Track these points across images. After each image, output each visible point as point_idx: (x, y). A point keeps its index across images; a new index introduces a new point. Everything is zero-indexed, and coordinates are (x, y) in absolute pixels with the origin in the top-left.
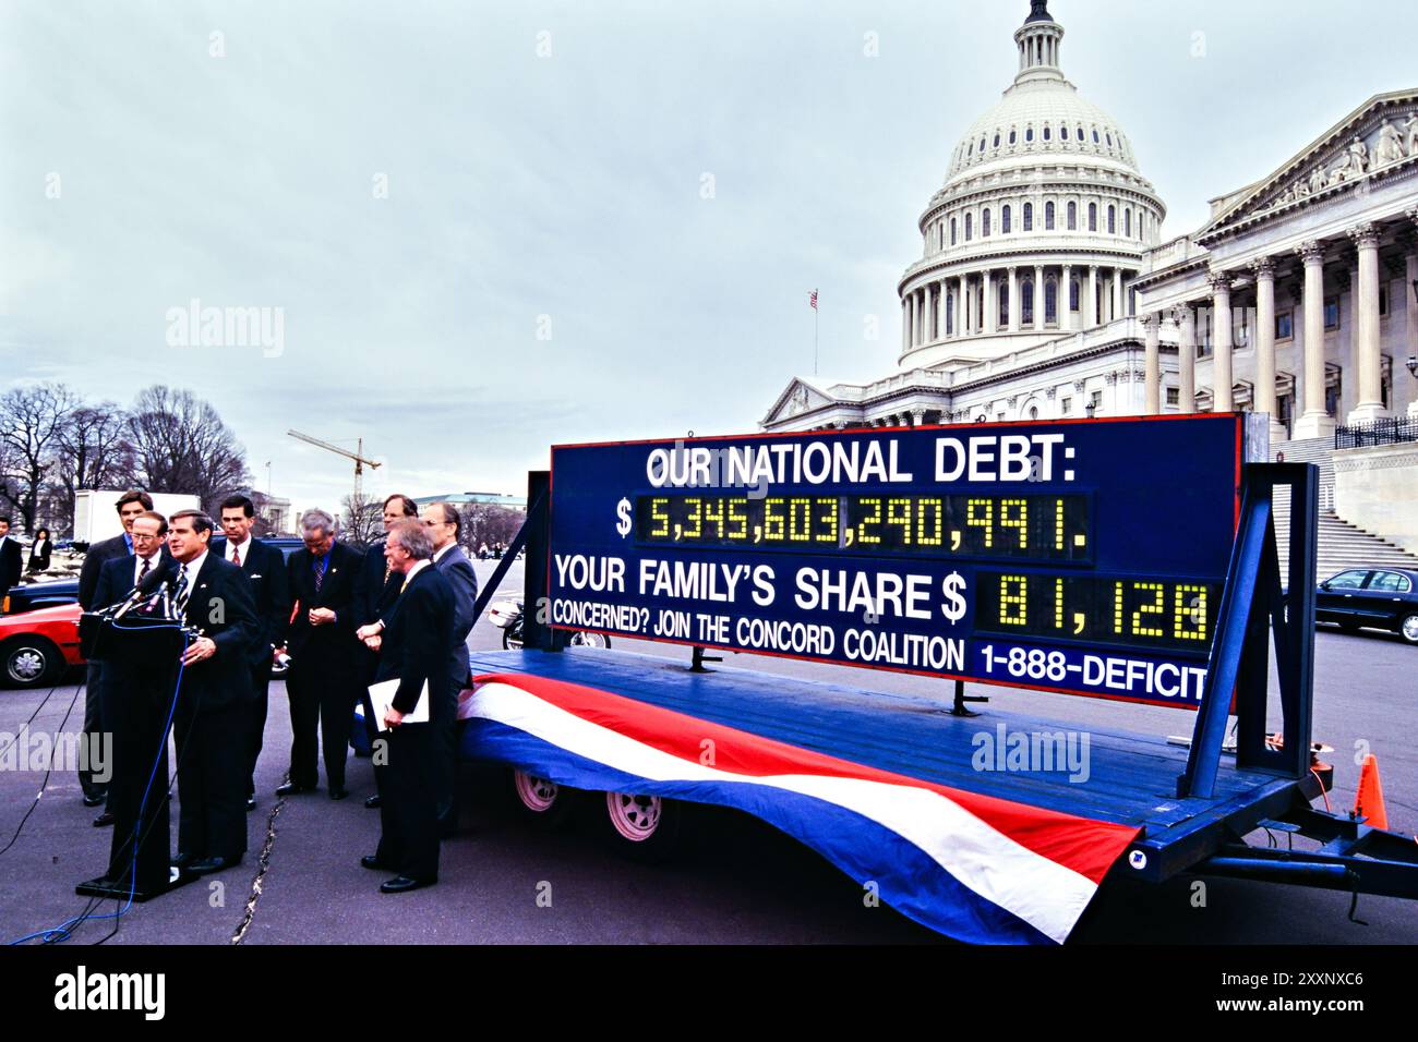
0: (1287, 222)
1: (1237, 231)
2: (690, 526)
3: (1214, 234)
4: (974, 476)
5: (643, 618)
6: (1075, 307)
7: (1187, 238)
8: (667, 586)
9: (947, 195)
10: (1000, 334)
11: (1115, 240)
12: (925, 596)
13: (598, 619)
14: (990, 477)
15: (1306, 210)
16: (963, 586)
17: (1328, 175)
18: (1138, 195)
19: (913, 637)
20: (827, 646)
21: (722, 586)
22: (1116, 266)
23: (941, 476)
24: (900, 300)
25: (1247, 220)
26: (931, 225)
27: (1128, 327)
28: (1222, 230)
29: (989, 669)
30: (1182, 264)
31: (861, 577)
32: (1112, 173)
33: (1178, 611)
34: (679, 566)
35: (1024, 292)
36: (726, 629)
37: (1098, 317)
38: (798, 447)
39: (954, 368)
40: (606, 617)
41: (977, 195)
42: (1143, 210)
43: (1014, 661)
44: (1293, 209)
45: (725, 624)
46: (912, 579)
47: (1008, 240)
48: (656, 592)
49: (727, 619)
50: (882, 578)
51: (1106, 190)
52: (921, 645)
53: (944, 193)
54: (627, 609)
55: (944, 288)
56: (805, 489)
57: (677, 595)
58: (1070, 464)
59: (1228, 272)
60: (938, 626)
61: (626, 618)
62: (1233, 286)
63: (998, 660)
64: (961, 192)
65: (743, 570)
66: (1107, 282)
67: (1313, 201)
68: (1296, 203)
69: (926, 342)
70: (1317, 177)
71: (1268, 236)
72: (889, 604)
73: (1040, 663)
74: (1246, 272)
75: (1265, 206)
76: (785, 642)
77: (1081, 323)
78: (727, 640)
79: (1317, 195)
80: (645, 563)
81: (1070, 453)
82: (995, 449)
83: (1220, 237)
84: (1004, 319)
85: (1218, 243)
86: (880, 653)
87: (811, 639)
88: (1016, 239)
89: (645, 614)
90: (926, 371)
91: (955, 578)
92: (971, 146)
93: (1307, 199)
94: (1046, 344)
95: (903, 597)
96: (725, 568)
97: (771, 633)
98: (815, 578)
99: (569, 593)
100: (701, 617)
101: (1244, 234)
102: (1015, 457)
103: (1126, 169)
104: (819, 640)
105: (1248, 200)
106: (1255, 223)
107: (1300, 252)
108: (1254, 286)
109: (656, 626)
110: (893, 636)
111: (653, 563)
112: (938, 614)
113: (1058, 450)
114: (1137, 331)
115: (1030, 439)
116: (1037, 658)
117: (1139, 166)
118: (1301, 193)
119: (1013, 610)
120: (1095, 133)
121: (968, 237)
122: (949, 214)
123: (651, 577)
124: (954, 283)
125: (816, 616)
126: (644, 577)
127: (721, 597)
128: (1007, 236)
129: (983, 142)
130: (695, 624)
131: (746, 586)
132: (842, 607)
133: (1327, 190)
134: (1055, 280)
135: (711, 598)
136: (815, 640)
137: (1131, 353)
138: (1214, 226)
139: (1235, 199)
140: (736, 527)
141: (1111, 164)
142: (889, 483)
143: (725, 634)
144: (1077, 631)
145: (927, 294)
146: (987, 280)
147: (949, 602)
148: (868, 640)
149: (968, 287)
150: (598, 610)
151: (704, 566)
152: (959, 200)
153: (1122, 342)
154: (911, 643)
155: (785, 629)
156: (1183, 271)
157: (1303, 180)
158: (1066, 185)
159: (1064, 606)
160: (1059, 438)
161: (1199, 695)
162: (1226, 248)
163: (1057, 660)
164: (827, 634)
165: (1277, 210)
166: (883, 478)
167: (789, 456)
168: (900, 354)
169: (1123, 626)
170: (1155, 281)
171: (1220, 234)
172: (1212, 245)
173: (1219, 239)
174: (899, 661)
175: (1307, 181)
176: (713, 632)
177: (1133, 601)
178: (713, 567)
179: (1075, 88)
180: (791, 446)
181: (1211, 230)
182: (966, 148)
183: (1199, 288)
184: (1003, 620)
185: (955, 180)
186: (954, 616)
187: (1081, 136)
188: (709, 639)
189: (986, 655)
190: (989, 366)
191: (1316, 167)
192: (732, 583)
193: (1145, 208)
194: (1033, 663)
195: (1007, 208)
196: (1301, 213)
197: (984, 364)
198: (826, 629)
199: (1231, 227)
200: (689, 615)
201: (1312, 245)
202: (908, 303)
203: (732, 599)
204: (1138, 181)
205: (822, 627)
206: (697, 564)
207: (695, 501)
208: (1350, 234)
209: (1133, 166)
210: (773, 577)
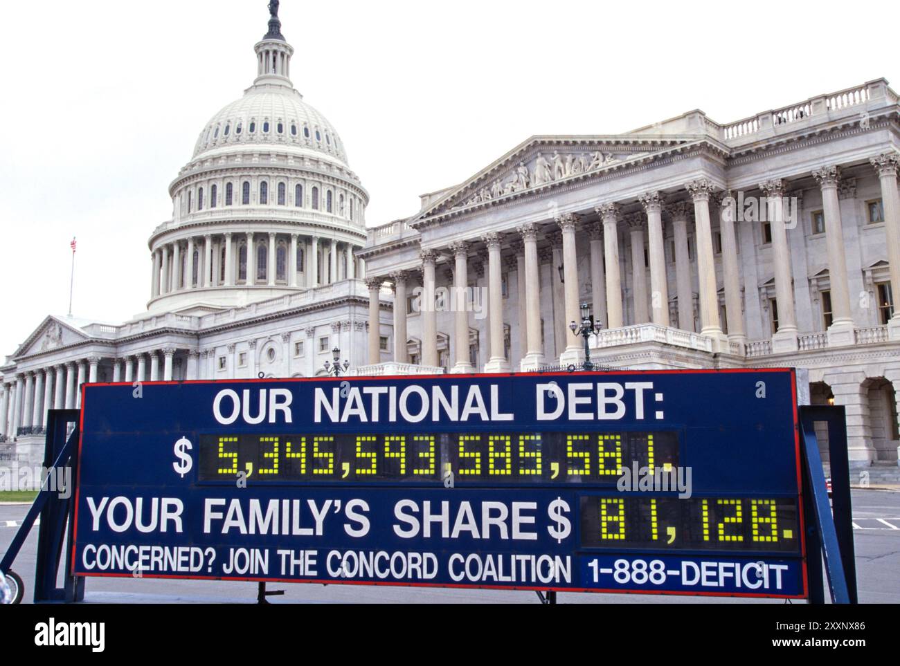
0: (476, 217)
1: (441, 220)
2: (270, 464)
3: (424, 221)
4: (573, 415)
5: (207, 558)
6: (301, 268)
7: (402, 221)
8: (240, 523)
9: (195, 168)
10: (239, 286)
11: (332, 217)
12: (531, 520)
13: (146, 563)
14: (589, 416)
15: (489, 210)
16: (567, 509)
17: (503, 186)
18: (349, 184)
19: (519, 557)
20: (430, 570)
21: (307, 520)
22: (333, 238)
23: (541, 415)
24: (150, 253)
25: (448, 213)
26: (180, 191)
27: (350, 287)
28: (430, 219)
29: (596, 579)
30: (398, 241)
31: (465, 506)
32: (330, 165)
33: (755, 520)
34: (255, 504)
35: (259, 253)
36: (314, 562)
37: (319, 277)
38: (393, 390)
39: (200, 313)
40: (159, 559)
41: (222, 170)
42: (352, 197)
43: (619, 570)
44: (480, 208)
45: (311, 557)
46: (517, 506)
47: (247, 210)
48: (225, 530)
49: (315, 553)
50: (487, 506)
51: (326, 178)
52: (528, 563)
53: (193, 166)
54: (187, 549)
55: (191, 246)
56: (402, 427)
57: (252, 531)
58: (659, 406)
59: (434, 250)
60: (545, 545)
61: (186, 559)
62: (437, 261)
63: (603, 571)
64: (207, 166)
65: (333, 504)
66: (326, 250)
67: (494, 204)
68: (483, 204)
69: (174, 291)
70: (496, 187)
71: (463, 226)
72: (494, 529)
73: (643, 571)
74: (447, 251)
75: (460, 204)
76: (382, 571)
77: (305, 284)
78: (314, 573)
79: (497, 200)
80: (209, 502)
81: (659, 397)
82: (593, 394)
83: (429, 223)
84: (242, 274)
85: (427, 228)
86: (487, 573)
87: (411, 566)
88: (253, 210)
89: (210, 554)
90: (177, 315)
91: (559, 503)
92: (217, 130)
93: (490, 202)
94: (282, 297)
95: (509, 522)
96: (312, 504)
97: (367, 563)
98: (415, 508)
99: (107, 536)
100: (283, 553)
101: (445, 223)
102: (610, 400)
103: (340, 163)
104: (421, 566)
105: (449, 198)
106: (453, 215)
107: (485, 240)
108: (453, 261)
109: (225, 565)
110: (500, 557)
111: (222, 502)
112: (544, 534)
113: (648, 395)
114: (362, 291)
115: (624, 386)
116: (639, 566)
117: (349, 162)
118: (485, 198)
119: (613, 527)
120: (317, 133)
121: (213, 205)
122: (197, 183)
123: (219, 516)
124: (200, 241)
125: (418, 544)
126: (209, 515)
127: (309, 532)
128: (246, 206)
129: (228, 128)
130: (275, 561)
131: (335, 521)
132: (445, 534)
133: (503, 197)
134: (285, 246)
135: (294, 533)
136: (416, 566)
137: (352, 308)
138: (424, 215)
139: (439, 197)
140: (323, 463)
141: (329, 158)
142: (490, 422)
143: (311, 568)
144: (670, 542)
145: (176, 249)
146: (228, 241)
147: (555, 524)
148: (474, 562)
149: (212, 246)
150: (145, 553)
151: (286, 502)
152: (206, 173)
153: (345, 299)
154: (518, 563)
155: (382, 558)
156: (399, 247)
157: (486, 188)
158: (295, 171)
159: (658, 522)
160: (649, 385)
161: (779, 586)
162: (433, 232)
163: (657, 567)
164: (430, 560)
165: (470, 208)
166: (485, 417)
167: (384, 399)
168: (149, 299)
169: (710, 535)
170: (378, 253)
171: (429, 221)
172: (422, 229)
173: (428, 225)
174: (507, 579)
175: (489, 189)
176: (297, 567)
177: (719, 514)
178: (296, 503)
179: (301, 96)
180: (386, 388)
181: (422, 218)
182: (213, 131)
183: (410, 261)
184: (604, 537)
185: (203, 155)
186: (559, 536)
187: (307, 134)
188: (292, 573)
189: (592, 568)
190: (233, 313)
191: (496, 180)
192: (320, 518)
193: (354, 195)
194: (636, 571)
195: (229, 185)
196: (485, 211)
197: (229, 311)
198: (426, 555)
199: (437, 217)
200: (267, 551)
201: (494, 236)
202: (157, 256)
203: (320, 532)
204: (349, 174)
205: (424, 554)
206: (277, 501)
207: (271, 439)
208: (518, 230)
209: (346, 162)
210: (368, 510)
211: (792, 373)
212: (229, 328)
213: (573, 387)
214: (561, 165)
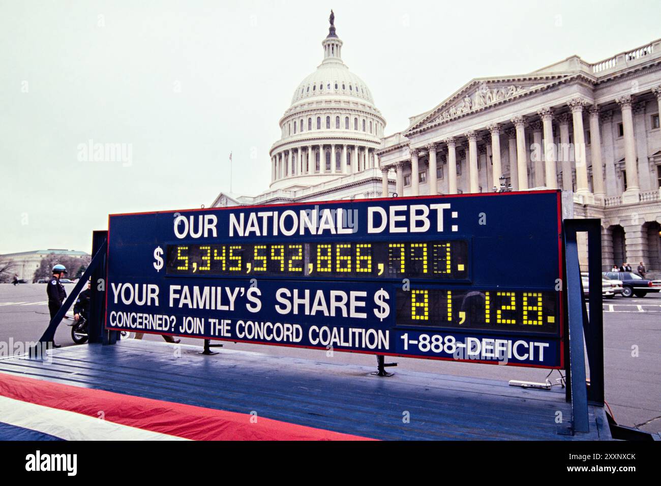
0: (441, 128)
1: (421, 131)
2: (204, 263)
3: (411, 132)
4: (393, 230)
5: (171, 322)
6: (349, 163)
7: (400, 134)
8: (188, 301)
9: (292, 111)
10: (316, 174)
11: (365, 134)
12: (362, 304)
13: (141, 324)
14: (404, 230)
15: (448, 124)
16: (387, 297)
17: (456, 110)
18: (375, 115)
19: (354, 330)
20: (297, 337)
21: (225, 301)
22: (366, 146)
23: (371, 230)
24: (270, 158)
25: (425, 127)
26: (284, 124)
27: (373, 172)
28: (415, 131)
29: (406, 348)
30: (397, 145)
31: (320, 293)
32: (364, 105)
33: (525, 308)
34: (196, 289)
35: (326, 156)
36: (229, 328)
37: (359, 168)
38: (276, 213)
39: (296, 189)
40: (147, 322)
41: (306, 111)
42: (377, 122)
43: (422, 342)
44: (443, 123)
45: (228, 325)
46: (353, 294)
47: (319, 132)
48: (181, 306)
49: (229, 322)
50: (334, 293)
51: (362, 113)
52: (360, 334)
53: (291, 110)
54: (161, 316)
55: (291, 153)
56: (281, 239)
57: (195, 307)
58: (455, 221)
59: (417, 149)
60: (371, 322)
61: (160, 322)
62: (419, 155)
63: (411, 342)
64: (298, 110)
65: (240, 290)
66: (362, 152)
67: (451, 120)
68: (445, 120)
69: (283, 178)
70: (452, 110)
71: (433, 134)
72: (338, 310)
73: (439, 343)
74: (425, 149)
75: (432, 121)
76: (269, 335)
77: (351, 172)
78: (229, 335)
79: (453, 118)
80: (173, 288)
81: (455, 215)
82: (407, 213)
83: (414, 133)
84: (318, 167)
85: (413, 136)
86: (333, 340)
87: (286, 333)
88: (323, 132)
89: (173, 320)
90: (283, 191)
91: (382, 292)
92: (303, 90)
93: (449, 119)
94: (338, 179)
95: (348, 305)
96: (228, 289)
97: (259, 330)
98: (289, 294)
99: (121, 307)
100: (212, 321)
101: (423, 133)
102: (419, 218)
103: (370, 104)
104: (292, 333)
105: (425, 118)
106: (428, 128)
107: (446, 142)
108: (428, 155)
109: (180, 327)
110: (342, 329)
111: (179, 287)
112: (371, 315)
113: (447, 213)
114: (379, 174)
115: (429, 207)
116: (437, 340)
117: (375, 103)
118: (446, 117)
119: (420, 311)
120: (357, 88)
121: (302, 130)
122: (293, 119)
123: (177, 296)
124: (295, 150)
125: (290, 318)
126: (172, 296)
127: (226, 308)
128: (319, 130)
129: (308, 88)
130: (207, 326)
131: (241, 301)
132: (307, 312)
133: (456, 116)
134: (340, 151)
135: (218, 309)
136: (289, 333)
137: (375, 184)
138: (411, 129)
139: (419, 118)
140: (235, 263)
141: (364, 102)
142: (337, 235)
143: (228, 331)
144: (461, 323)
145: (283, 155)
146: (310, 150)
147: (379, 307)
148: (325, 332)
149: (301, 153)
150: (141, 318)
151: (213, 288)
152: (297, 113)
153: (371, 179)
154: (354, 334)
155: (269, 327)
156: (398, 148)
157: (447, 111)
158: (345, 109)
159: (453, 308)
160: (448, 206)
161: (541, 359)
162: (416, 138)
163: (450, 341)
164: (297, 330)
165: (437, 123)
166: (333, 232)
167: (270, 219)
168: (270, 182)
169: (490, 318)
170: (386, 152)
171: (414, 132)
172: (410, 137)
173: (414, 134)
174: (346, 345)
175: (448, 112)
176: (220, 330)
177: (497, 303)
178: (219, 289)
179: (348, 68)
180: (272, 212)
181: (410, 130)
182: (301, 90)
183: (405, 155)
184: (413, 318)
185: (296, 104)
186: (381, 316)
187: (351, 89)
188: (217, 334)
189: (403, 340)
190: (312, 189)
191: (452, 106)
192: (232, 299)
193: (378, 121)
194: (435, 343)
195: (319, 118)
196: (446, 125)
197: (309, 188)
198: (295, 326)
199: (418, 130)
200: (203, 319)
201: (451, 139)
202: (274, 159)
203: (232, 309)
204: (375, 110)
205: (294, 325)
206: (209, 288)
207: (206, 248)
208: (466, 135)
209: (373, 103)
210: (260, 295)
211: (558, 194)
212: (310, 197)
213: (393, 209)
214: (491, 95)
